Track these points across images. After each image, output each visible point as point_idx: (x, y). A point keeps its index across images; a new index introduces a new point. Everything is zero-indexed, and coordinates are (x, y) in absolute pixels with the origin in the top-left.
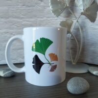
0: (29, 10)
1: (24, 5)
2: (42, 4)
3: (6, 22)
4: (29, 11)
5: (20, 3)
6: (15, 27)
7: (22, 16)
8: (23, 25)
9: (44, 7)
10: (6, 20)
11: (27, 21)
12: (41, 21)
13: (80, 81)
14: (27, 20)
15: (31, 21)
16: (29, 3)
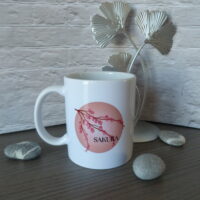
0: (52, 30)
2: (77, 19)
3: (9, 55)
5: (36, 18)
6: (28, 63)
7: (40, 43)
9: (81, 25)
10: (9, 52)
11: (50, 52)
12: (76, 50)
14: (50, 49)
15: (56, 52)
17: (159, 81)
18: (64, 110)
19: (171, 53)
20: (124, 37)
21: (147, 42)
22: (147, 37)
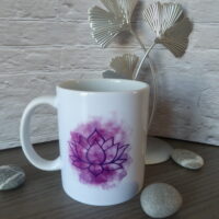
0: (41, 25)
1: (27, 16)
2: (71, 12)
4: (41, 28)
6: (11, 66)
8: (27, 61)
9: (76, 20)
11: (38, 52)
13: (166, 194)
14: (38, 49)
15: (45, 52)
16: (40, 9)
17: (170, 89)
18: (56, 124)
19: (186, 55)
20: (130, 34)
21: (157, 41)
22: (158, 35)
